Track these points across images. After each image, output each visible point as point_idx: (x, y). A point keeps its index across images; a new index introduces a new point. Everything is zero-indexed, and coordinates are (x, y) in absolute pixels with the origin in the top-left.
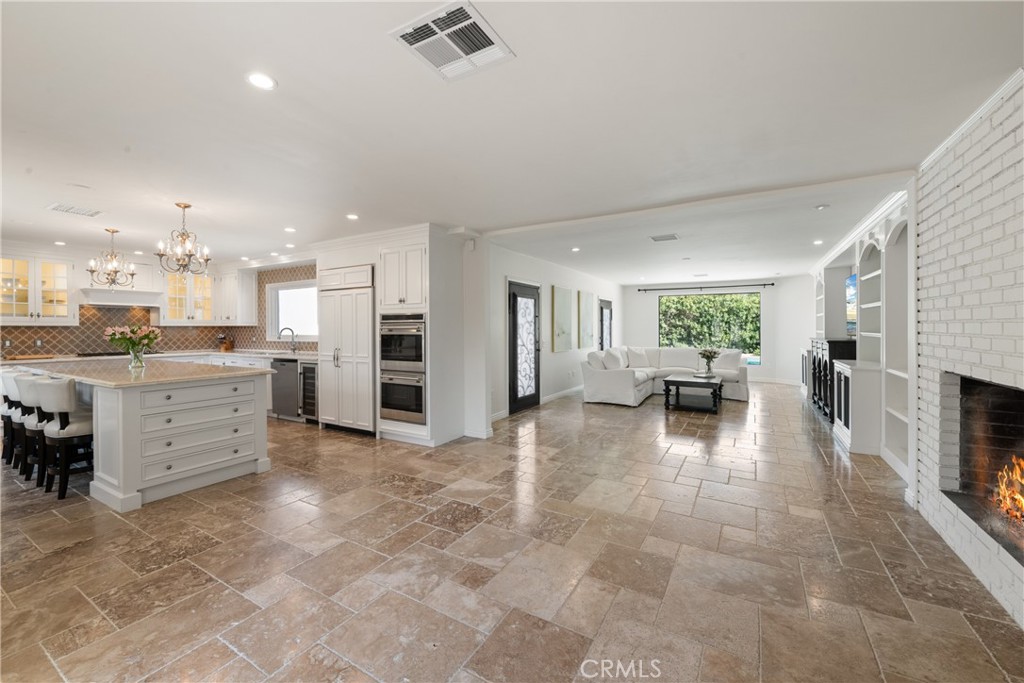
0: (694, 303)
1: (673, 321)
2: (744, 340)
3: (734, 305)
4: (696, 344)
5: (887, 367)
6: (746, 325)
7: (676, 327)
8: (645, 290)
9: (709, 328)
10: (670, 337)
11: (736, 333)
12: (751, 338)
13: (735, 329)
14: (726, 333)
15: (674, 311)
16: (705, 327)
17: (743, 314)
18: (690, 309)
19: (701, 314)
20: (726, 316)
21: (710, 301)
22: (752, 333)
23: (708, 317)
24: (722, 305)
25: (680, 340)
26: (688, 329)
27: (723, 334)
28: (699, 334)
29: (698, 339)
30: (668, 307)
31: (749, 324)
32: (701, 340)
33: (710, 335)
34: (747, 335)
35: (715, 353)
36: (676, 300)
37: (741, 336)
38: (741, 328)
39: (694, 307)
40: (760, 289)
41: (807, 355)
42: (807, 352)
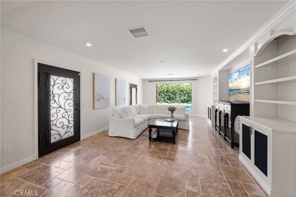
0: (171, 88)
1: (165, 94)
2: (185, 100)
3: (182, 89)
4: (172, 100)
6: (185, 95)
7: (166, 95)
8: (151, 81)
9: (175, 96)
10: (165, 98)
11: (183, 98)
12: (187, 99)
13: (182, 96)
14: (180, 97)
15: (166, 91)
16: (174, 95)
17: (185, 92)
18: (170, 90)
19: (173, 92)
20: (180, 92)
21: (176, 88)
22: (187, 97)
23: (175, 92)
24: (179, 89)
25: (167, 99)
26: (169, 96)
27: (179, 98)
28: (173, 97)
29: (172, 99)
30: (164, 89)
31: (186, 95)
32: (173, 99)
33: (176, 98)
34: (186, 98)
35: (175, 108)
36: (166, 87)
37: (184, 98)
38: (184, 96)
39: (171, 90)
40: (192, 81)
41: (211, 108)
42: (212, 106)
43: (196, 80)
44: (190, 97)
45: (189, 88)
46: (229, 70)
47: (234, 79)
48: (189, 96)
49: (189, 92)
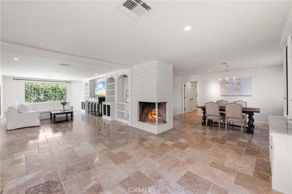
3: (36, 87)
5: (117, 102)
8: (17, 79)
17: (40, 90)
24: (31, 87)
35: (66, 103)
40: (66, 83)
41: (85, 102)
42: (86, 101)
43: (70, 82)
44: (48, 96)
45: (46, 87)
46: (94, 81)
47: (99, 89)
48: (46, 95)
49: (45, 91)
